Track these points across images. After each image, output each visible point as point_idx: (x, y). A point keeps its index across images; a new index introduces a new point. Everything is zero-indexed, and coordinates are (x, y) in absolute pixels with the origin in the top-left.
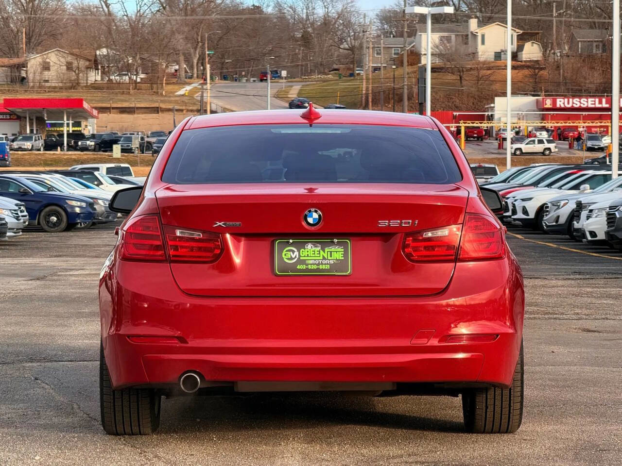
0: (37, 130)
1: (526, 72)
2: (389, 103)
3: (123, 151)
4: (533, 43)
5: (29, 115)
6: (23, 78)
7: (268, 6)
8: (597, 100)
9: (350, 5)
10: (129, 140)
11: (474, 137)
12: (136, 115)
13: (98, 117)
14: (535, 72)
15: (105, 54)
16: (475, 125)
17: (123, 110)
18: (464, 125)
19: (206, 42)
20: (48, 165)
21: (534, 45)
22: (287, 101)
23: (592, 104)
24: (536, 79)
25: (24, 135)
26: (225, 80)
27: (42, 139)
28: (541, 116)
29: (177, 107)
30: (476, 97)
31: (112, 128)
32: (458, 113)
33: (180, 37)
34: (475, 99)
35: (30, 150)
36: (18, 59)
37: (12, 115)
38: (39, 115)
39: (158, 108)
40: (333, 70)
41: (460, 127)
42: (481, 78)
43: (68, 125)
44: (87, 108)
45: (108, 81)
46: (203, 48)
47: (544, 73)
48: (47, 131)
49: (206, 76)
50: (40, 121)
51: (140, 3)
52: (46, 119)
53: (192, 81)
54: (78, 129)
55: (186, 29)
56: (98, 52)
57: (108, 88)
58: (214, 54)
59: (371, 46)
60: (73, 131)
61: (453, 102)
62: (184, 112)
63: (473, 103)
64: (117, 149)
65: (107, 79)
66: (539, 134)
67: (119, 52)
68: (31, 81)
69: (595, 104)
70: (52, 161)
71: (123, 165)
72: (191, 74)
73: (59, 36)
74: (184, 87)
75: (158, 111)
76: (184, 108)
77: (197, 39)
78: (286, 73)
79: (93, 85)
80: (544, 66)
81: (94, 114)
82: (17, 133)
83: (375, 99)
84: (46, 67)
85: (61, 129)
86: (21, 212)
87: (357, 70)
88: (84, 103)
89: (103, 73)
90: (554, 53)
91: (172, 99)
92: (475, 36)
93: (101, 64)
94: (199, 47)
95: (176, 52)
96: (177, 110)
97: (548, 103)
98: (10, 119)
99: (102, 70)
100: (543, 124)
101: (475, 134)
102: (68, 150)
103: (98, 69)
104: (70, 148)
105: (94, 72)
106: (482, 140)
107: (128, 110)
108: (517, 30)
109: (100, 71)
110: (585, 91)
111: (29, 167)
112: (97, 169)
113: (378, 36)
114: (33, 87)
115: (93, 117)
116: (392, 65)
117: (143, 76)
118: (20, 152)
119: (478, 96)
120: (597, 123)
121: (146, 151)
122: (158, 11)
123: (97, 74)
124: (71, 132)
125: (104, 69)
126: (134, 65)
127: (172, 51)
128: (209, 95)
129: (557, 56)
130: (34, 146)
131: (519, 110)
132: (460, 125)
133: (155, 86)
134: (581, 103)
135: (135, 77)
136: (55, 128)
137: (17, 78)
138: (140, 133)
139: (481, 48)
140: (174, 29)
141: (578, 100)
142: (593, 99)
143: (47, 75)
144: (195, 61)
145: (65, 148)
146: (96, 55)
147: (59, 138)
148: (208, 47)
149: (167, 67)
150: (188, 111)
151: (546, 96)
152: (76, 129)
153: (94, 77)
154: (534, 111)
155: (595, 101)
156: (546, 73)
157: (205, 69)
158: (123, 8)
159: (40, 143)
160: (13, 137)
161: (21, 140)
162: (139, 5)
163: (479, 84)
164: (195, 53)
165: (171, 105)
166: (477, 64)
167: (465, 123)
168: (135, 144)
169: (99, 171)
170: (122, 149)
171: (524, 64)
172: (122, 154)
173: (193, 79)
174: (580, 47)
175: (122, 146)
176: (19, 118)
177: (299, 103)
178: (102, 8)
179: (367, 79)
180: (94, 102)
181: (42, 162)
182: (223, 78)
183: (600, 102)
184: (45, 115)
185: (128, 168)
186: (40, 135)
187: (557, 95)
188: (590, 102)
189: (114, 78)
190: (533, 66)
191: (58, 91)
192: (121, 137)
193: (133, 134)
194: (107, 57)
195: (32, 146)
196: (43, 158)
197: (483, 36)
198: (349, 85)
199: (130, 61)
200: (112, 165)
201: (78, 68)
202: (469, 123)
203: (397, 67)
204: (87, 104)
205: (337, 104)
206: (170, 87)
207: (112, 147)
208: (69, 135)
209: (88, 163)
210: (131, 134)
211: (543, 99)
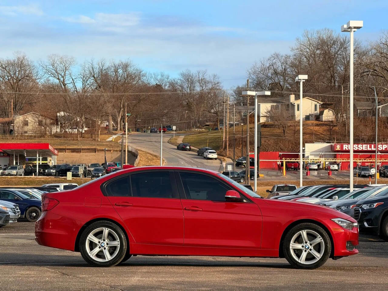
0: (20, 163)
1: (325, 128)
2: (239, 146)
3: (73, 175)
4: (329, 110)
5: (15, 153)
6: (11, 131)
7: (165, 85)
8: (368, 146)
9: (217, 85)
10: (77, 169)
11: (292, 168)
12: (81, 154)
13: (58, 154)
14: (330, 128)
15: (62, 115)
16: (292, 161)
17: (73, 151)
18: (285, 160)
19: (126, 108)
20: (27, 185)
21: (330, 111)
22: (176, 145)
23: (365, 148)
24: (331, 132)
25: (12, 166)
26: (138, 132)
27: (23, 168)
28: (334, 155)
29: (107, 149)
30: (294, 143)
31: (67, 161)
32: (282, 153)
33: (109, 105)
34: (293, 144)
35: (15, 175)
36: (8, 118)
37: (4, 153)
38: (21, 153)
39: (95, 149)
40: (205, 126)
41: (283, 162)
42: (296, 132)
43: (39, 160)
44: (51, 149)
45: (64, 132)
46: (124, 112)
47: (337, 128)
48: (26, 163)
49: (125, 130)
50: (22, 157)
51: (85, 83)
52: (26, 156)
53: (117, 132)
54: (46, 162)
55: (113, 100)
56: (58, 114)
57: (64, 137)
58: (131, 115)
59: (228, 111)
60: (42, 163)
61: (279, 146)
62: (112, 152)
63: (292, 147)
64: (69, 175)
65: (64, 131)
66: (332, 167)
67: (72, 114)
68: (16, 132)
69: (367, 148)
70: (29, 182)
71: (73, 184)
72: (116, 128)
73: (34, 104)
74: (112, 136)
75: (95, 151)
76: (111, 149)
77: (121, 106)
78: (175, 128)
79: (55, 135)
80: (336, 124)
81: (55, 153)
82: (7, 164)
83: (231, 144)
84: (26, 123)
85: (35, 162)
86: (17, 209)
87: (220, 126)
88: (49, 146)
89: (61, 127)
90: (343, 116)
91: (104, 143)
92: (293, 105)
93: (60, 121)
94: (121, 111)
95: (107, 115)
96: (107, 151)
97: (338, 147)
98: (3, 156)
99: (61, 126)
100: (334, 161)
101: (293, 166)
102: (39, 175)
103: (58, 125)
104: (40, 174)
105: (56, 127)
106: (297, 170)
107: (76, 150)
108: (320, 102)
109: (59, 126)
110: (361, 140)
111: (15, 185)
112: (58, 186)
113: (233, 105)
114: (17, 136)
115: (55, 155)
116: (241, 123)
117: (86, 129)
118: (9, 177)
119: (295, 143)
120: (368, 160)
121: (87, 176)
122: (96, 88)
123: (57, 128)
124: (41, 164)
125: (62, 125)
126: (81, 122)
127: (104, 114)
128: (127, 142)
129: (344, 118)
130: (18, 173)
131: (320, 152)
132: (283, 160)
133: (94, 135)
134: (358, 147)
135: (81, 130)
136: (31, 162)
137: (8, 130)
138: (84, 165)
139: (297, 113)
140: (106, 100)
141: (357, 145)
142: (366, 145)
143: (26, 128)
144: (119, 120)
145: (37, 174)
146: (57, 116)
147: (34, 168)
148: (127, 111)
149: (101, 123)
150: (114, 151)
151: (337, 143)
152: (44, 162)
153: (56, 130)
154: (329, 152)
155: (367, 146)
156: (337, 129)
157: (125, 125)
158: (74, 86)
159: (22, 171)
160: (5, 167)
161: (10, 169)
162: (84, 85)
163: (296, 135)
164: (119, 115)
165: (104, 147)
166: (294, 123)
167: (286, 159)
168: (81, 171)
169: (59, 187)
170: (72, 175)
171: (323, 123)
172: (73, 178)
173: (117, 131)
174: (359, 112)
175: (72, 173)
176: (9, 155)
177: (184, 146)
178: (61, 86)
179: (226, 132)
180: (55, 145)
181: (23, 183)
182: (136, 130)
183: (370, 147)
184: (25, 153)
185: (77, 185)
186: (21, 166)
187: (344, 143)
188: (364, 147)
189: (68, 130)
190: (329, 124)
191: (33, 139)
192: (72, 167)
193: (80, 165)
194: (64, 117)
195: (17, 172)
196: (24, 180)
197: (298, 105)
198: (215, 135)
199: (78, 120)
200: (67, 184)
201: (46, 124)
202: (288, 160)
203: (244, 125)
204: (51, 147)
205: (207, 147)
206: (103, 136)
207: (66, 174)
208: (39, 165)
209: (52, 183)
210: (78, 165)
211: (335, 145)
